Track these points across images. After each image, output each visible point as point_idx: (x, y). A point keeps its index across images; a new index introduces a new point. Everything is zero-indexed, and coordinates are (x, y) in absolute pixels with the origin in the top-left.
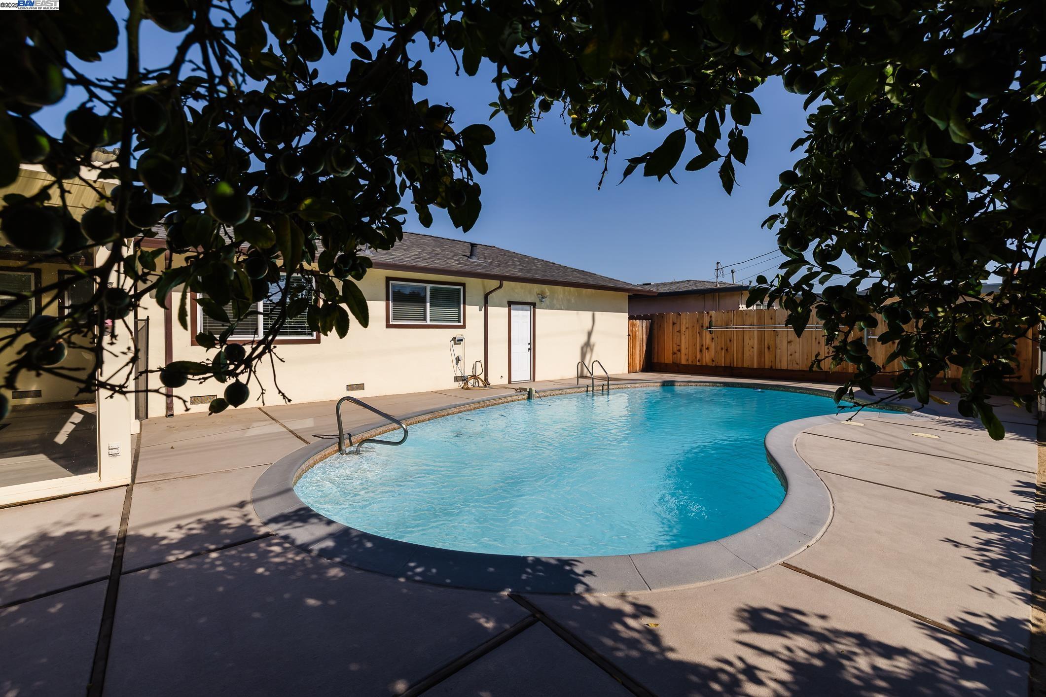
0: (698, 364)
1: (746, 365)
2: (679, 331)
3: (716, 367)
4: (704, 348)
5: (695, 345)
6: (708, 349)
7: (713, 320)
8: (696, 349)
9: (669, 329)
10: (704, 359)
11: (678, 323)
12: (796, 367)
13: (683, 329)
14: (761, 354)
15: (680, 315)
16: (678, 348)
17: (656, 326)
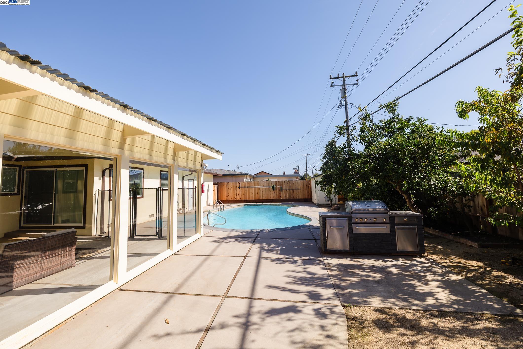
0: (235, 200)
1: (251, 199)
2: (228, 189)
3: (242, 200)
4: (237, 194)
5: (234, 193)
6: (239, 194)
7: (240, 185)
8: (234, 195)
9: (224, 187)
10: (237, 198)
11: (228, 186)
12: (265, 199)
13: (230, 188)
14: (255, 195)
15: (228, 183)
16: (228, 194)
17: (219, 187)
